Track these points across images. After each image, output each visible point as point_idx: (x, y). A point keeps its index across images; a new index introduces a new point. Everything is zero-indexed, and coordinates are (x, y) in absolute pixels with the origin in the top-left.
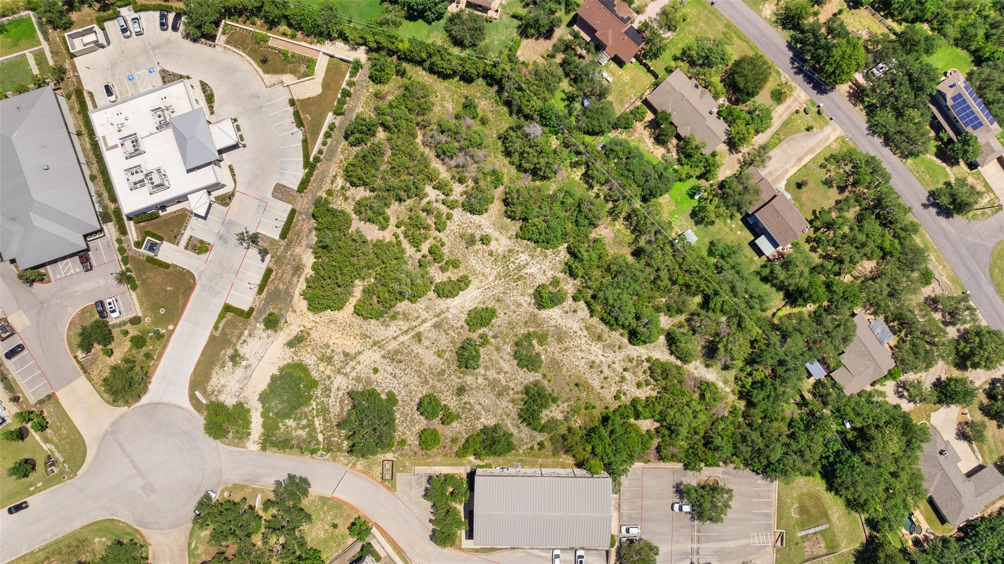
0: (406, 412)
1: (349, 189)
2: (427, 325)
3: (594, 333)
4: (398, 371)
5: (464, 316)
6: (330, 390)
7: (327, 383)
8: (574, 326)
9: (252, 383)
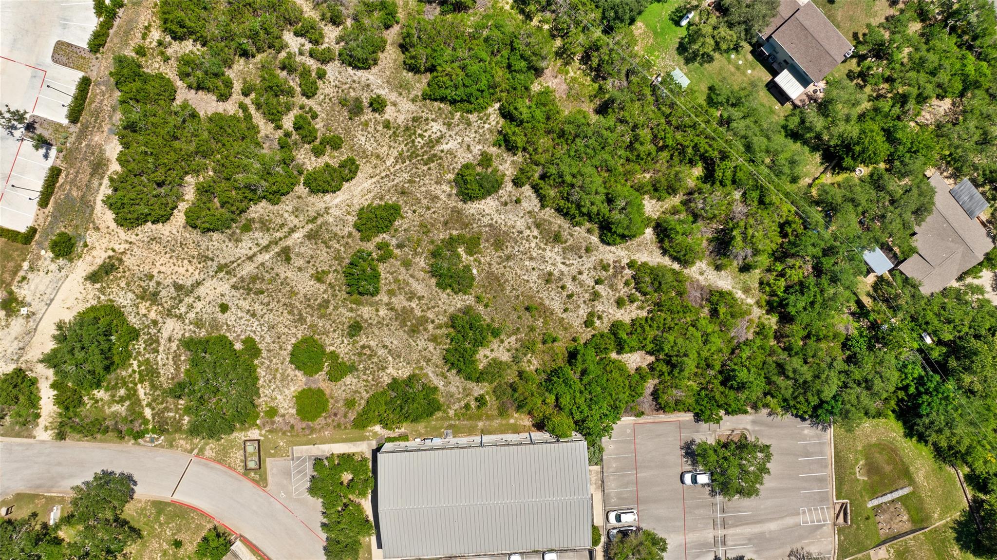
0: (273, 366)
1: (170, 44)
2: (298, 235)
3: (549, 232)
4: (257, 307)
5: (352, 219)
6: (157, 341)
7: (153, 331)
8: (518, 223)
9: (37, 339)
